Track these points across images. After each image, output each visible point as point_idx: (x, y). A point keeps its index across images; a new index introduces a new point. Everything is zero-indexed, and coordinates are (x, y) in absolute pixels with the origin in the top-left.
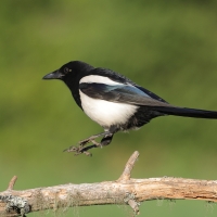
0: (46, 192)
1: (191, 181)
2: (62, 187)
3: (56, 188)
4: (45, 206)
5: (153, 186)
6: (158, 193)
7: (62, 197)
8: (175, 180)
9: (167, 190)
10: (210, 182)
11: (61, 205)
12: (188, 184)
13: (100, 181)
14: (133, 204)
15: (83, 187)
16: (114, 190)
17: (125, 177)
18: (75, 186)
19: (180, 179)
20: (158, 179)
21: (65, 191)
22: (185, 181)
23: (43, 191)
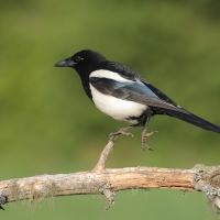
0: (22, 183)
1: (165, 170)
2: (37, 178)
3: (31, 179)
4: (21, 197)
5: (128, 176)
6: (133, 183)
7: (38, 187)
8: (150, 169)
9: (142, 179)
10: (185, 171)
11: (37, 195)
12: (162, 173)
13: (75, 172)
14: (108, 194)
15: (59, 178)
16: (89, 181)
17: (100, 167)
18: (50, 177)
19: (155, 169)
20: (133, 169)
21: (41, 182)
22: (160, 170)
23: (18, 182)
